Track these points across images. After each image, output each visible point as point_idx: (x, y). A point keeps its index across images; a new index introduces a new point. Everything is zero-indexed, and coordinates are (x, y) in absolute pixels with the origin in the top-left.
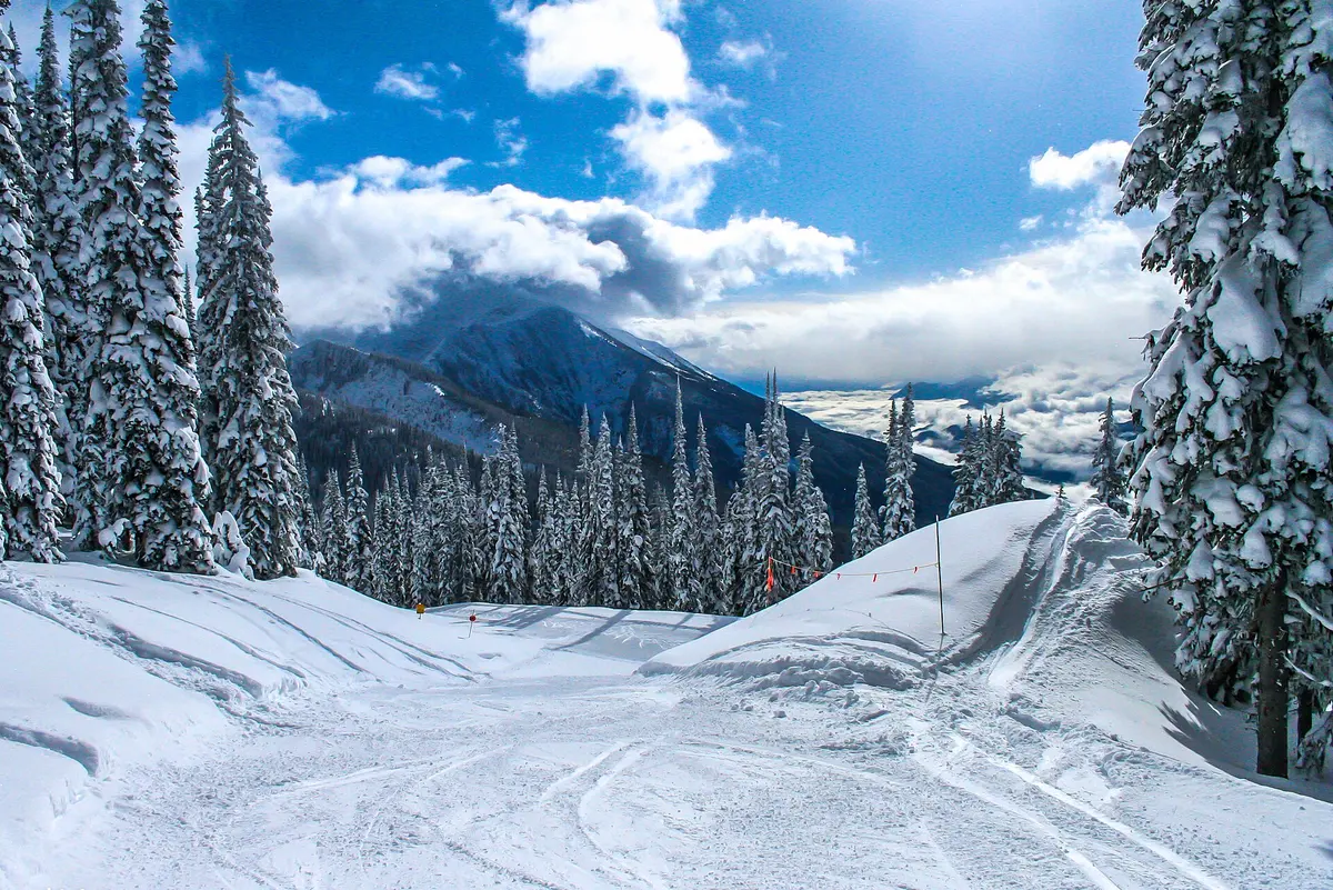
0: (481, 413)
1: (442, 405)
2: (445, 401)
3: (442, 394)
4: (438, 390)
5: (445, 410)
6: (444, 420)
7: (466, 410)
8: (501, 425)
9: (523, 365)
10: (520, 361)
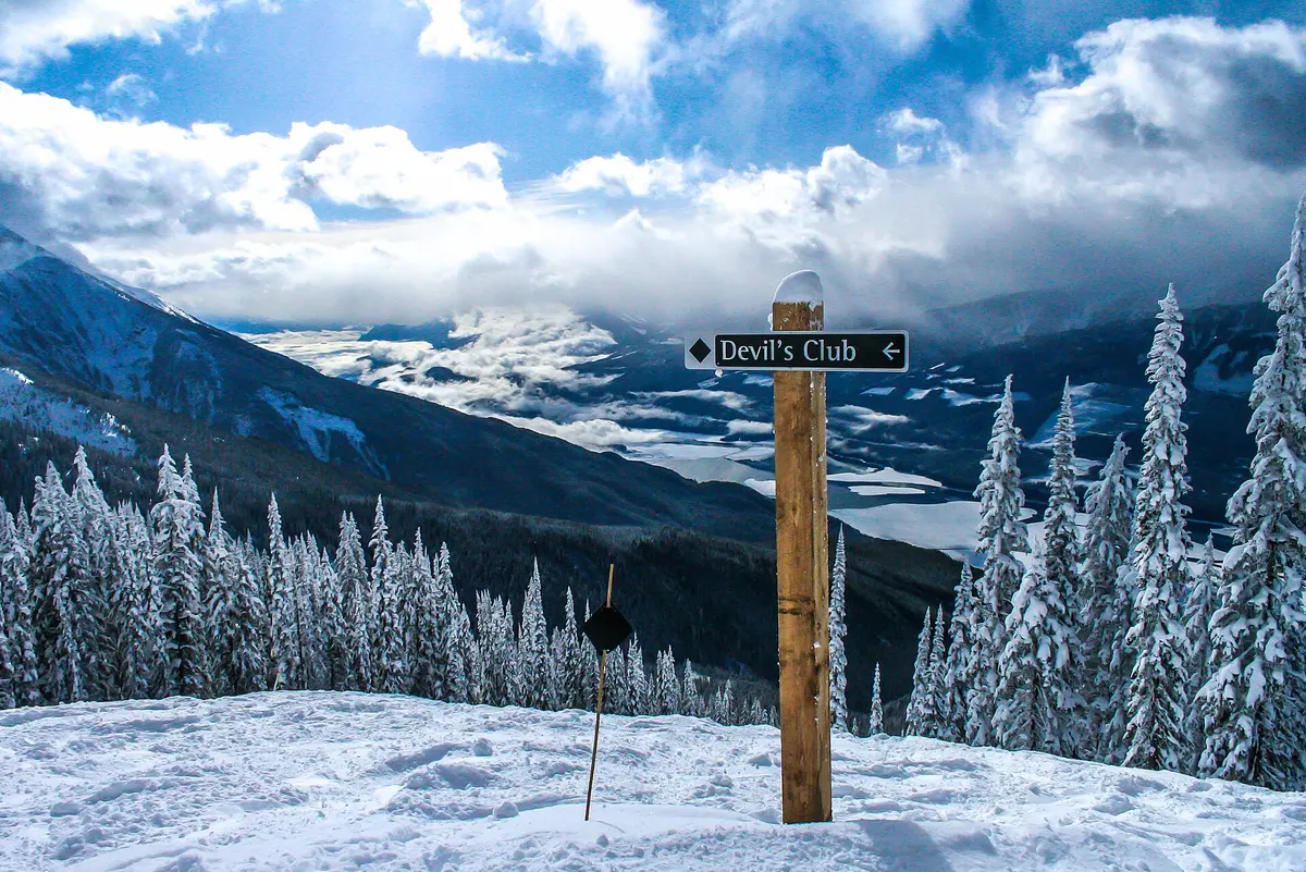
0: (85, 403)
1: (34, 396)
2: (36, 391)
3: (28, 381)
4: (22, 377)
5: (38, 401)
6: (40, 412)
7: (66, 401)
8: (109, 415)
9: (21, 322)
10: (16, 318)
